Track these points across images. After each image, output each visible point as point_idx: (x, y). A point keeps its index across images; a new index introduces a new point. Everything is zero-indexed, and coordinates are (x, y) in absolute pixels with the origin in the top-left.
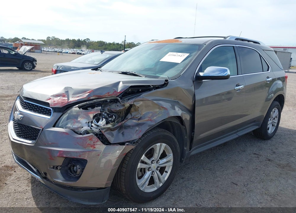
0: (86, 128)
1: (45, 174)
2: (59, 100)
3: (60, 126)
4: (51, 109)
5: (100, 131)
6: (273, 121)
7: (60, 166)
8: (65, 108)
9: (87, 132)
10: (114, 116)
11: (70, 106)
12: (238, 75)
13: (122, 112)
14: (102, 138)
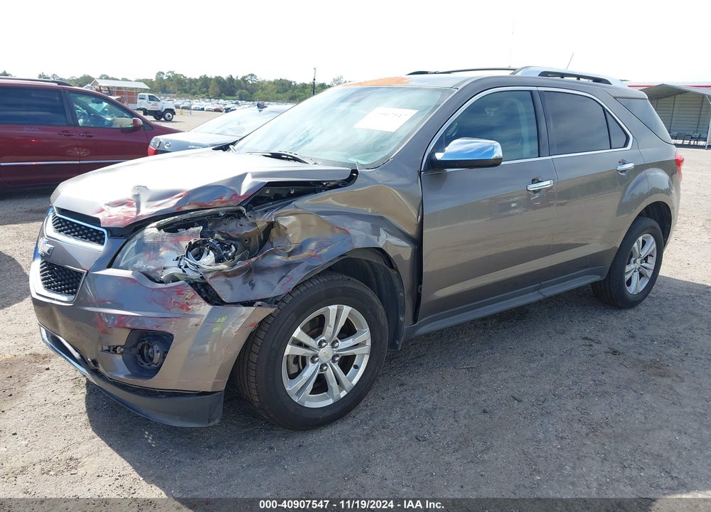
0: (174, 270)
1: (95, 362)
2: (120, 213)
3: (121, 265)
4: (105, 231)
5: (202, 277)
6: (643, 264)
7: (122, 347)
8: (132, 230)
9: (174, 279)
10: (232, 246)
11: (140, 225)
12: (539, 156)
13: (252, 239)
14: (207, 291)
